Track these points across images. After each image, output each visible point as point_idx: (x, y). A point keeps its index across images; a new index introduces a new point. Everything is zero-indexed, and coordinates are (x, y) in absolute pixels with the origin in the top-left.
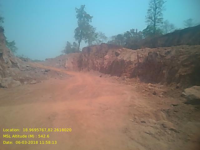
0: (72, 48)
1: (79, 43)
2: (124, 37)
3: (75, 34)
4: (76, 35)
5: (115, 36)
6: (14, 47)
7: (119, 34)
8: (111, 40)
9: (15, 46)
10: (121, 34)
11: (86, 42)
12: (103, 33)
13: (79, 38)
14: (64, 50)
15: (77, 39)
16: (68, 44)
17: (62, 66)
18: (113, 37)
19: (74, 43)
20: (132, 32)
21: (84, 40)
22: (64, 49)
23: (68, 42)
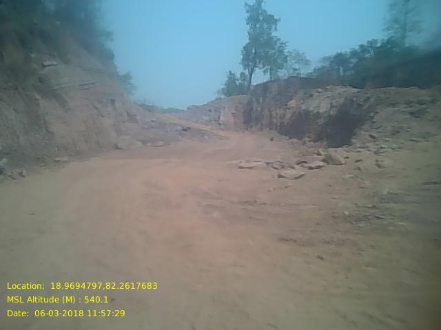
0: (238, 84)
1: (251, 75)
2: (350, 58)
3: (242, 57)
4: (244, 59)
5: (329, 58)
6: (130, 84)
7: (339, 51)
8: (320, 65)
9: (131, 81)
10: (343, 52)
11: (265, 72)
12: (301, 52)
13: (251, 64)
14: (223, 89)
15: (246, 66)
16: (231, 76)
17: (213, 122)
18: (325, 59)
19: (242, 74)
20: (371, 47)
21: (260, 68)
22: (222, 87)
23: (230, 72)
